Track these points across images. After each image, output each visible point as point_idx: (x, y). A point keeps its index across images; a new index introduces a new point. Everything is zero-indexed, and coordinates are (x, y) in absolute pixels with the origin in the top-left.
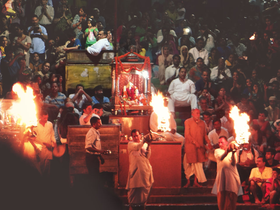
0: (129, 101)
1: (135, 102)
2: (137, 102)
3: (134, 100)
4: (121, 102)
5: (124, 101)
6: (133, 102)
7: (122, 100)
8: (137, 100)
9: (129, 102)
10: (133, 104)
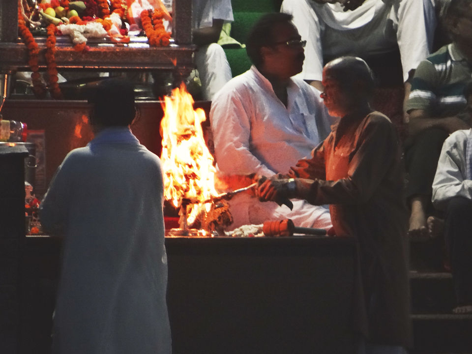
0: (73, 21)
1: (107, 27)
2: (114, 29)
3: (101, 15)
4: (32, 29)
5: (47, 22)
6: (95, 26)
7: (36, 18)
8: (115, 18)
9: (73, 26)
10: (94, 39)
